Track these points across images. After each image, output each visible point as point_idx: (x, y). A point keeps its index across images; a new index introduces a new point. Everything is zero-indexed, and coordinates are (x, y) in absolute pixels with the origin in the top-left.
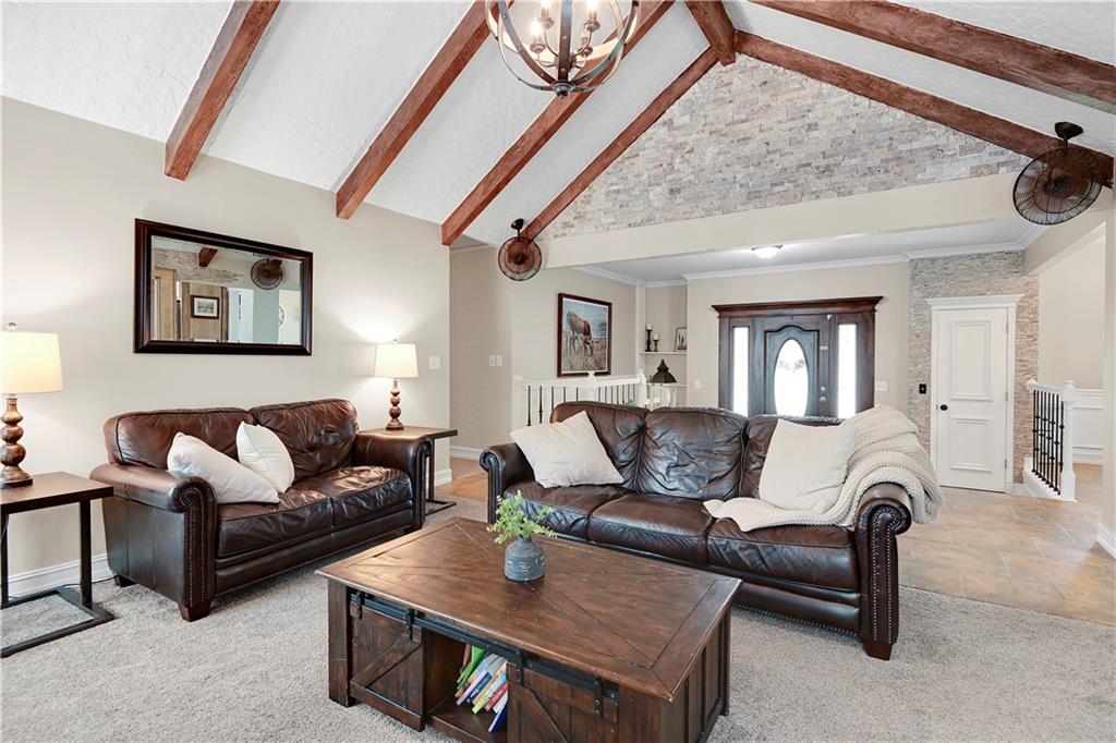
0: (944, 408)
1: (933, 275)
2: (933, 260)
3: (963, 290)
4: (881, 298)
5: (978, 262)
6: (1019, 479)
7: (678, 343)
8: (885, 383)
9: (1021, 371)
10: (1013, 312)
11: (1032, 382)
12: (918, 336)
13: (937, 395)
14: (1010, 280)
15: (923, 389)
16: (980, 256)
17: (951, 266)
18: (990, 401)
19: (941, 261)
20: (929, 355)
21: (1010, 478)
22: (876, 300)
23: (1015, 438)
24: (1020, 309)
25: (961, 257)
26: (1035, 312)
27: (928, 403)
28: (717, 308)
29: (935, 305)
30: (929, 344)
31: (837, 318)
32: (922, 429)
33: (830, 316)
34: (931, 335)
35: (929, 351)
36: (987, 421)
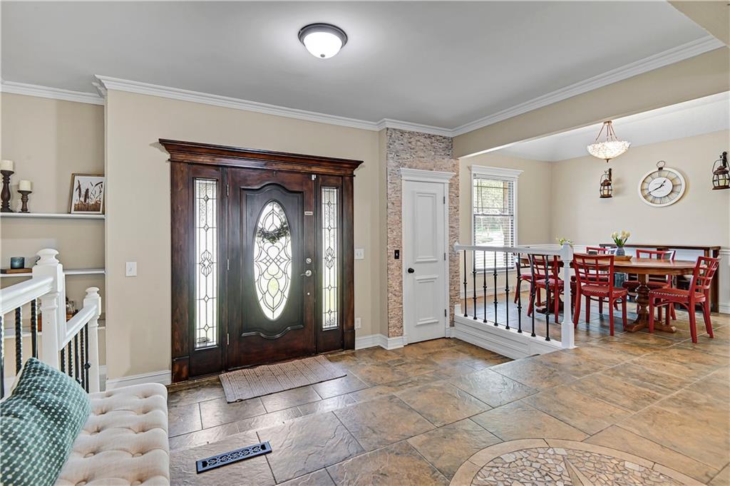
0: (411, 271)
1: (402, 147)
2: (402, 133)
3: (420, 164)
4: (359, 162)
5: (428, 141)
6: (452, 323)
7: (76, 200)
8: (362, 250)
9: (452, 236)
10: (447, 186)
11: (457, 243)
12: (393, 204)
13: (406, 261)
14: (445, 161)
15: (397, 254)
16: (430, 136)
17: (413, 140)
18: (436, 262)
19: (406, 135)
20: (401, 222)
21: (448, 325)
22: (356, 164)
23: (450, 290)
24: (451, 185)
25: (419, 134)
26: (458, 189)
27: (400, 267)
28: (167, 144)
29: (406, 175)
30: (401, 212)
31: (320, 179)
32: (397, 293)
33: (314, 177)
34: (401, 203)
35: (400, 218)
36: (435, 278)
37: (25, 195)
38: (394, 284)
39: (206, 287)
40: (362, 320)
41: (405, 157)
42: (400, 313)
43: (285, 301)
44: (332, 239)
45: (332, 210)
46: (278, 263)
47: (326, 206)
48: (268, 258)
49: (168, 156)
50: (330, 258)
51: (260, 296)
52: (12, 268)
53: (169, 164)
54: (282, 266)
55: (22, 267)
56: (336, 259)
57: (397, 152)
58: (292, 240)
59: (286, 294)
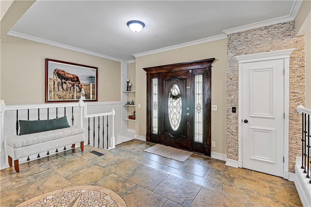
0: (246, 121)
1: (239, 43)
2: (239, 34)
3: (257, 50)
4: (214, 59)
5: (265, 32)
6: (292, 170)
9: (294, 99)
10: (287, 61)
11: (301, 106)
12: (231, 79)
13: (242, 114)
14: (286, 41)
15: (234, 110)
16: (266, 28)
17: (249, 35)
18: (273, 118)
19: (243, 34)
20: (238, 90)
21: (286, 169)
22: (212, 60)
23: (290, 143)
24: (292, 58)
25: (255, 30)
26: (302, 60)
27: (237, 118)
28: (145, 69)
29: (241, 60)
30: (238, 84)
31: (194, 72)
32: (233, 134)
33: (190, 71)
34: (238, 78)
35: (237, 87)
36: (272, 131)
37: (130, 86)
38: (231, 127)
39: (155, 114)
40: (216, 143)
41: (242, 48)
42: (236, 146)
43: (179, 124)
44: (200, 99)
45: (200, 85)
46: (177, 108)
47: (197, 83)
48: (173, 106)
49: (146, 73)
50: (199, 108)
51: (170, 120)
52: (128, 104)
53: (146, 75)
54: (178, 110)
55: (129, 103)
56: (202, 109)
57: (235, 47)
58: (182, 99)
59: (180, 121)
